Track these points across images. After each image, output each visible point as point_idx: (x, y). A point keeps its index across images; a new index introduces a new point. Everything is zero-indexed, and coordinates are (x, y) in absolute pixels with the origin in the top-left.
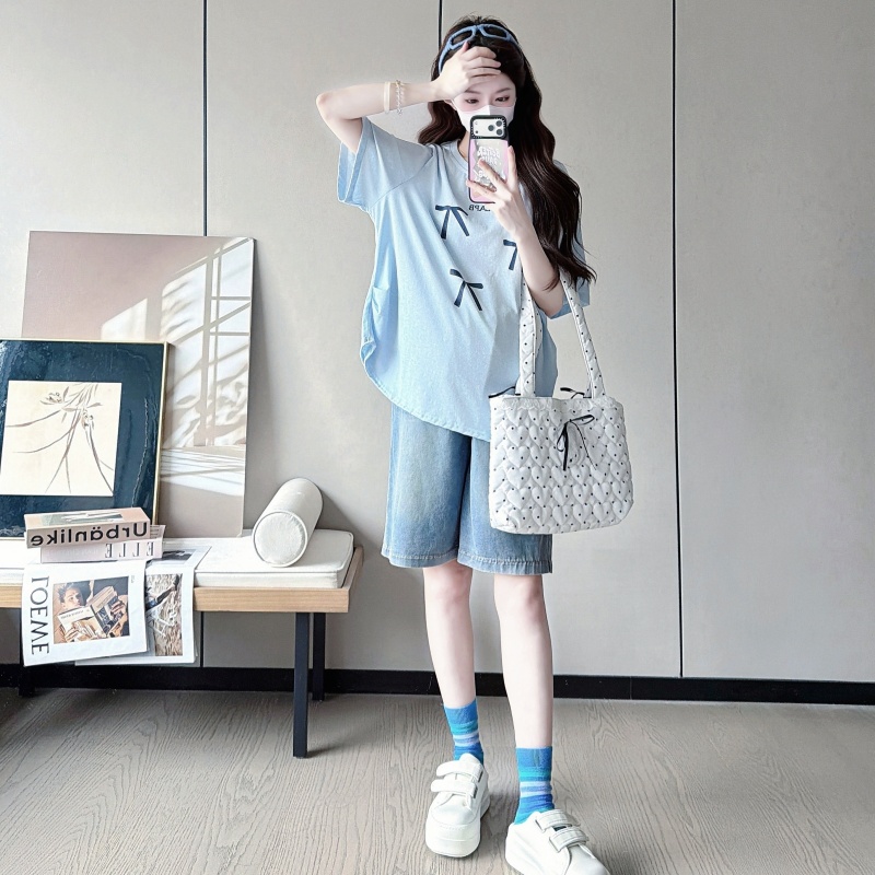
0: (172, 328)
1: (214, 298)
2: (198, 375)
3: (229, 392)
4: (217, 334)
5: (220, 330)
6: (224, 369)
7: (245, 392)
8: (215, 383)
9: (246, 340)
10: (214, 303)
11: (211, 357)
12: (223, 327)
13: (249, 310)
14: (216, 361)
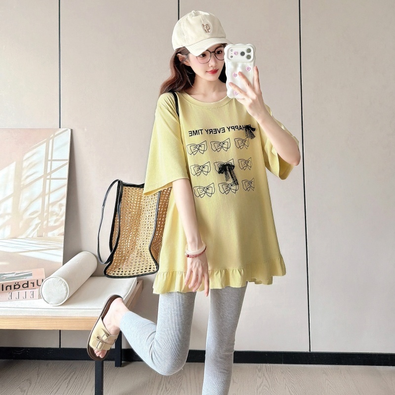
0: (28, 177)
1: (49, 160)
2: (40, 201)
3: (56, 208)
4: (50, 179)
5: (52, 177)
6: (53, 197)
7: (64, 209)
8: (49, 204)
9: (66, 182)
10: (49, 163)
11: (47, 191)
12: (54, 175)
13: (67, 166)
14: (50, 193)
